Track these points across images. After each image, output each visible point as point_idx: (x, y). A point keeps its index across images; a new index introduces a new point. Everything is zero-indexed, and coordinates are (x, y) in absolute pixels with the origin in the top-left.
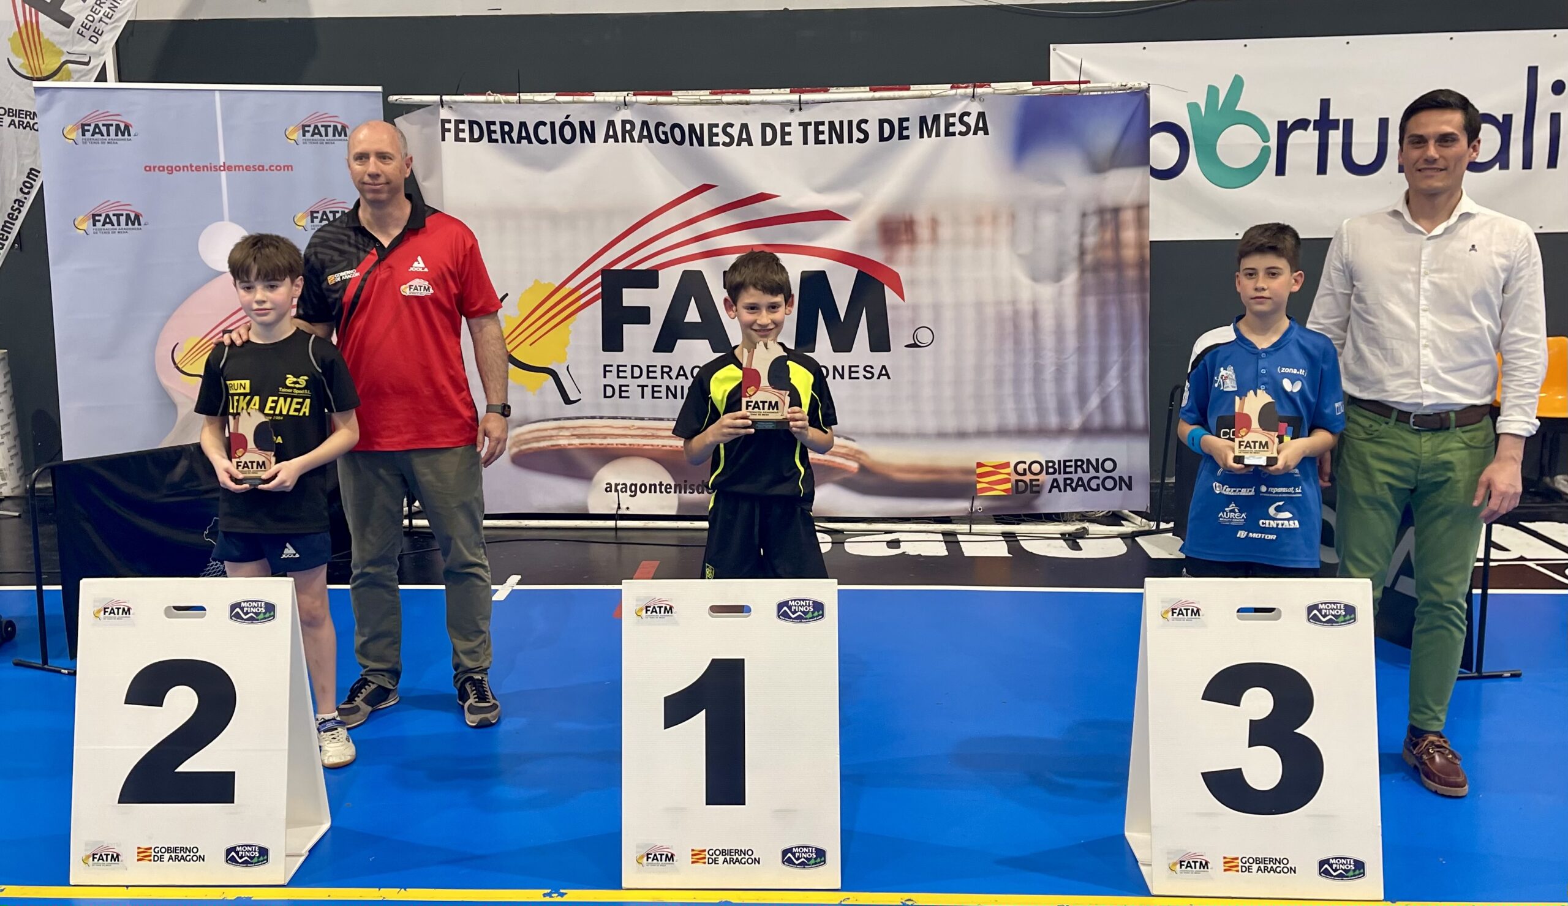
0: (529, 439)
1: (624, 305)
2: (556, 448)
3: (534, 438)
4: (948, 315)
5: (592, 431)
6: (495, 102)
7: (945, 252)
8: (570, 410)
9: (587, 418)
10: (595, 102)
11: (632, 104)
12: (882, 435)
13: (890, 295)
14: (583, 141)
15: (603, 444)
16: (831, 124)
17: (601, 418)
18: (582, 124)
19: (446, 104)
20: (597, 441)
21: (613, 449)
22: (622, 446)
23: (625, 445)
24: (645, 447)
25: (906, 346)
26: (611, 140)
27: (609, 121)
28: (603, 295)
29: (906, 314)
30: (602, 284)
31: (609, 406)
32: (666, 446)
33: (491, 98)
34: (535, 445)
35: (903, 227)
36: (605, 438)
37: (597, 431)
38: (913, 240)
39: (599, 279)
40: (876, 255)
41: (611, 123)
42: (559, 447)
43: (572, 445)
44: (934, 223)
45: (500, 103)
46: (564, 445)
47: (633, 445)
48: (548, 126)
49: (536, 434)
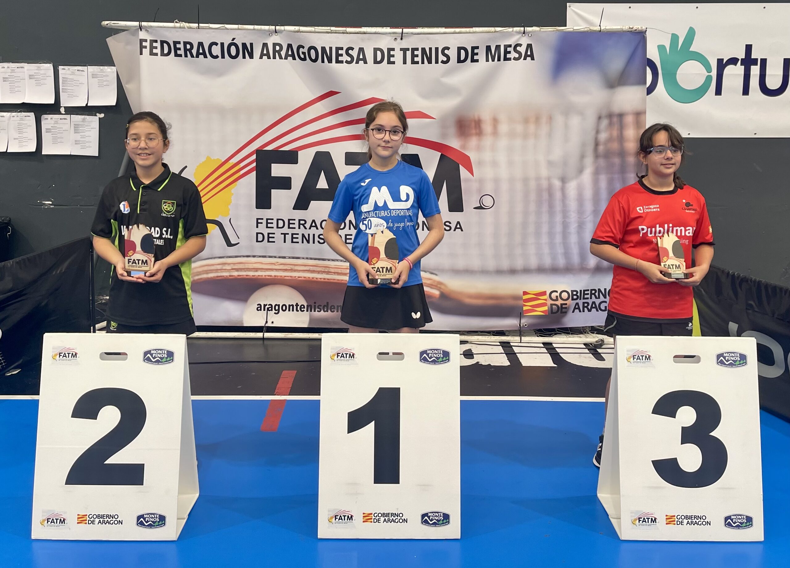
0: (200, 272)
1: (272, 176)
2: (220, 278)
3: (203, 271)
4: (504, 187)
5: (247, 266)
6: (180, 28)
7: (503, 143)
8: (231, 251)
9: (244, 256)
10: (254, 29)
11: (281, 32)
12: (456, 272)
13: (463, 172)
14: (244, 57)
15: (255, 276)
16: (423, 50)
17: (254, 256)
18: (244, 45)
19: (144, 28)
20: (251, 274)
21: (264, 279)
22: (269, 277)
23: (271, 276)
24: (285, 278)
25: (474, 208)
26: (265, 58)
27: (264, 44)
28: (257, 168)
29: (475, 186)
30: (257, 160)
31: (259, 249)
32: (301, 277)
33: (178, 25)
34: (205, 276)
35: (473, 124)
36: (257, 271)
37: (251, 266)
38: (480, 133)
39: (254, 157)
40: (454, 143)
41: (265, 45)
42: (223, 278)
43: (232, 276)
44: (495, 121)
45: (184, 28)
46: (226, 276)
47: (277, 276)
48: (219, 45)
49: (206, 268)
